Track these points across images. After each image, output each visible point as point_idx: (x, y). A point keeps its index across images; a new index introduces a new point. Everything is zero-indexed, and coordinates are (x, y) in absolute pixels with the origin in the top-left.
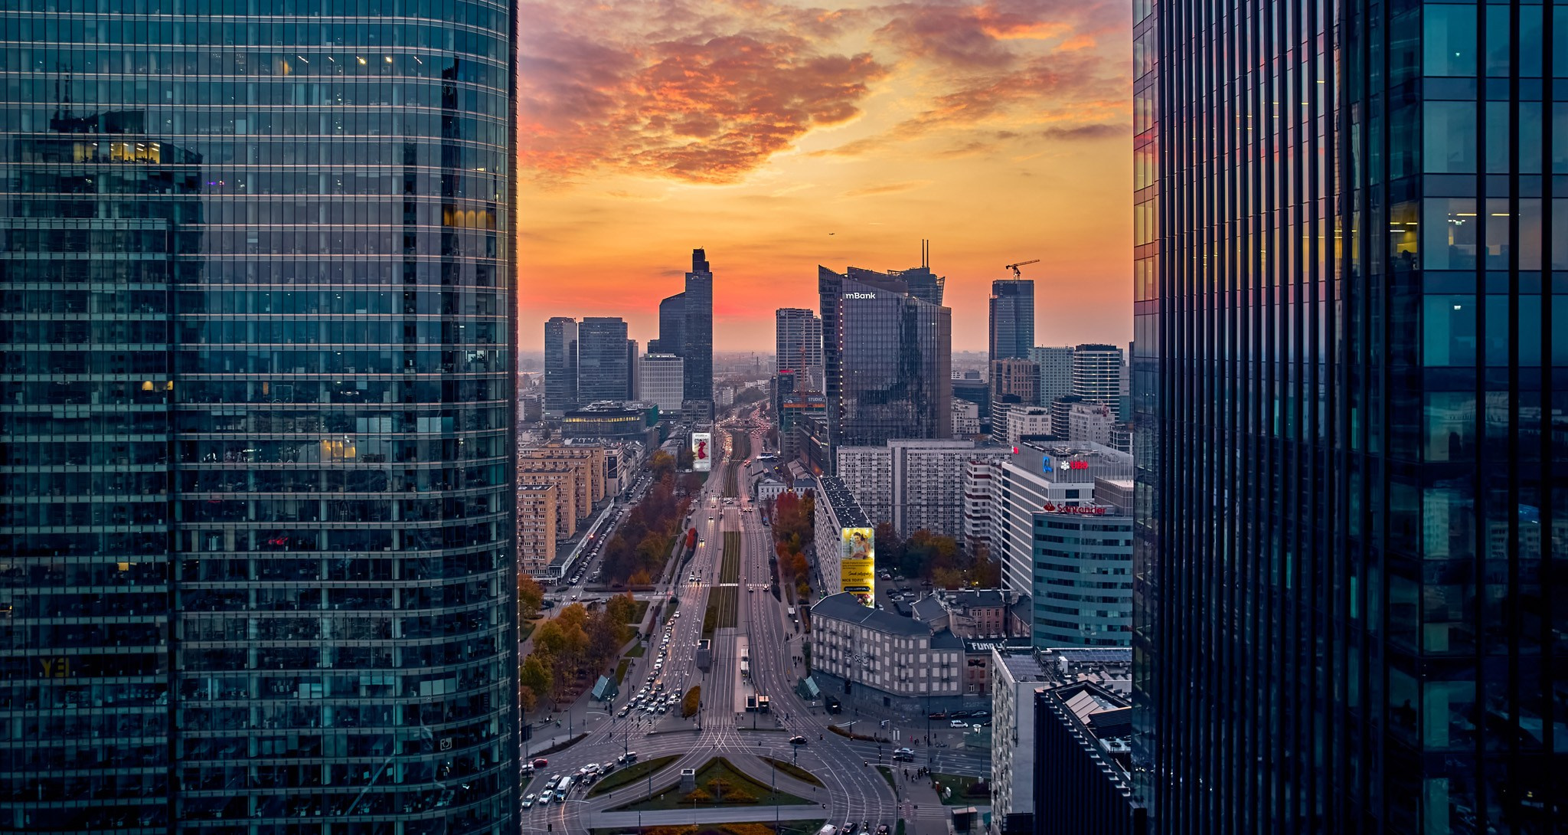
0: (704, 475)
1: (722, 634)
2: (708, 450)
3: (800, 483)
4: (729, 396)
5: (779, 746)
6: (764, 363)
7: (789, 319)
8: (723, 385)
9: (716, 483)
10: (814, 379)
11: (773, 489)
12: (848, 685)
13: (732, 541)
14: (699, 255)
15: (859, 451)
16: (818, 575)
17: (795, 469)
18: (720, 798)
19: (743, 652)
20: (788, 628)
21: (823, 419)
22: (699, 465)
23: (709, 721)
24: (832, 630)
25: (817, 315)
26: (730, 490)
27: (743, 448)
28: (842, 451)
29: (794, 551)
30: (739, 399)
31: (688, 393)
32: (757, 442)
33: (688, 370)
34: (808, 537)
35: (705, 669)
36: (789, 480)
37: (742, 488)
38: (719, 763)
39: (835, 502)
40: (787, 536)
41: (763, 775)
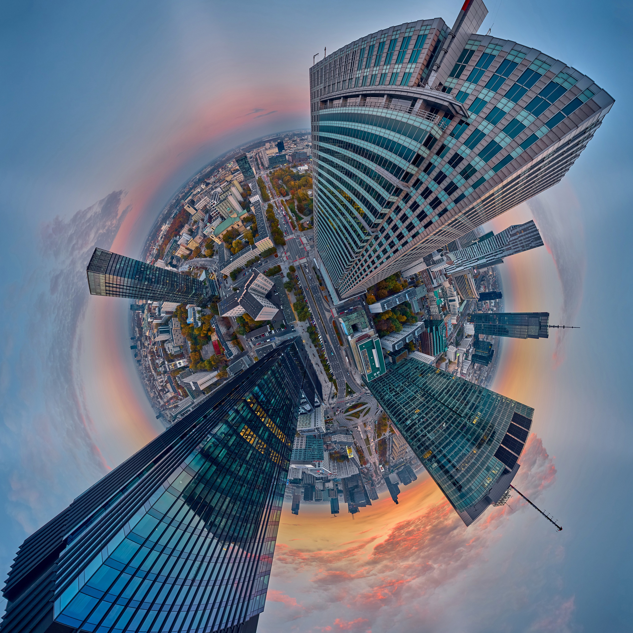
0: (380, 465)
1: (365, 437)
2: (381, 469)
3: (364, 468)
4: (382, 482)
5: (352, 423)
6: (379, 491)
7: (376, 498)
8: (384, 483)
9: (377, 464)
10: (367, 487)
11: (368, 465)
12: (346, 434)
13: (371, 454)
14: (397, 503)
15: (355, 473)
16: (356, 451)
17: (366, 471)
18: (356, 413)
19: (362, 435)
20: (357, 442)
21: (364, 480)
22: (381, 466)
23: (362, 423)
24: (350, 440)
25: (371, 500)
26: (374, 463)
27: (376, 472)
28: (358, 472)
29: (361, 455)
30: (380, 482)
31: (388, 477)
32: (374, 474)
33: (390, 482)
34: (359, 458)
35: (365, 431)
36: (366, 468)
37: (373, 464)
38: (358, 418)
39: (356, 462)
40: (362, 457)
41: (352, 418)
